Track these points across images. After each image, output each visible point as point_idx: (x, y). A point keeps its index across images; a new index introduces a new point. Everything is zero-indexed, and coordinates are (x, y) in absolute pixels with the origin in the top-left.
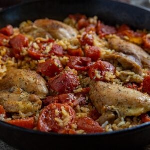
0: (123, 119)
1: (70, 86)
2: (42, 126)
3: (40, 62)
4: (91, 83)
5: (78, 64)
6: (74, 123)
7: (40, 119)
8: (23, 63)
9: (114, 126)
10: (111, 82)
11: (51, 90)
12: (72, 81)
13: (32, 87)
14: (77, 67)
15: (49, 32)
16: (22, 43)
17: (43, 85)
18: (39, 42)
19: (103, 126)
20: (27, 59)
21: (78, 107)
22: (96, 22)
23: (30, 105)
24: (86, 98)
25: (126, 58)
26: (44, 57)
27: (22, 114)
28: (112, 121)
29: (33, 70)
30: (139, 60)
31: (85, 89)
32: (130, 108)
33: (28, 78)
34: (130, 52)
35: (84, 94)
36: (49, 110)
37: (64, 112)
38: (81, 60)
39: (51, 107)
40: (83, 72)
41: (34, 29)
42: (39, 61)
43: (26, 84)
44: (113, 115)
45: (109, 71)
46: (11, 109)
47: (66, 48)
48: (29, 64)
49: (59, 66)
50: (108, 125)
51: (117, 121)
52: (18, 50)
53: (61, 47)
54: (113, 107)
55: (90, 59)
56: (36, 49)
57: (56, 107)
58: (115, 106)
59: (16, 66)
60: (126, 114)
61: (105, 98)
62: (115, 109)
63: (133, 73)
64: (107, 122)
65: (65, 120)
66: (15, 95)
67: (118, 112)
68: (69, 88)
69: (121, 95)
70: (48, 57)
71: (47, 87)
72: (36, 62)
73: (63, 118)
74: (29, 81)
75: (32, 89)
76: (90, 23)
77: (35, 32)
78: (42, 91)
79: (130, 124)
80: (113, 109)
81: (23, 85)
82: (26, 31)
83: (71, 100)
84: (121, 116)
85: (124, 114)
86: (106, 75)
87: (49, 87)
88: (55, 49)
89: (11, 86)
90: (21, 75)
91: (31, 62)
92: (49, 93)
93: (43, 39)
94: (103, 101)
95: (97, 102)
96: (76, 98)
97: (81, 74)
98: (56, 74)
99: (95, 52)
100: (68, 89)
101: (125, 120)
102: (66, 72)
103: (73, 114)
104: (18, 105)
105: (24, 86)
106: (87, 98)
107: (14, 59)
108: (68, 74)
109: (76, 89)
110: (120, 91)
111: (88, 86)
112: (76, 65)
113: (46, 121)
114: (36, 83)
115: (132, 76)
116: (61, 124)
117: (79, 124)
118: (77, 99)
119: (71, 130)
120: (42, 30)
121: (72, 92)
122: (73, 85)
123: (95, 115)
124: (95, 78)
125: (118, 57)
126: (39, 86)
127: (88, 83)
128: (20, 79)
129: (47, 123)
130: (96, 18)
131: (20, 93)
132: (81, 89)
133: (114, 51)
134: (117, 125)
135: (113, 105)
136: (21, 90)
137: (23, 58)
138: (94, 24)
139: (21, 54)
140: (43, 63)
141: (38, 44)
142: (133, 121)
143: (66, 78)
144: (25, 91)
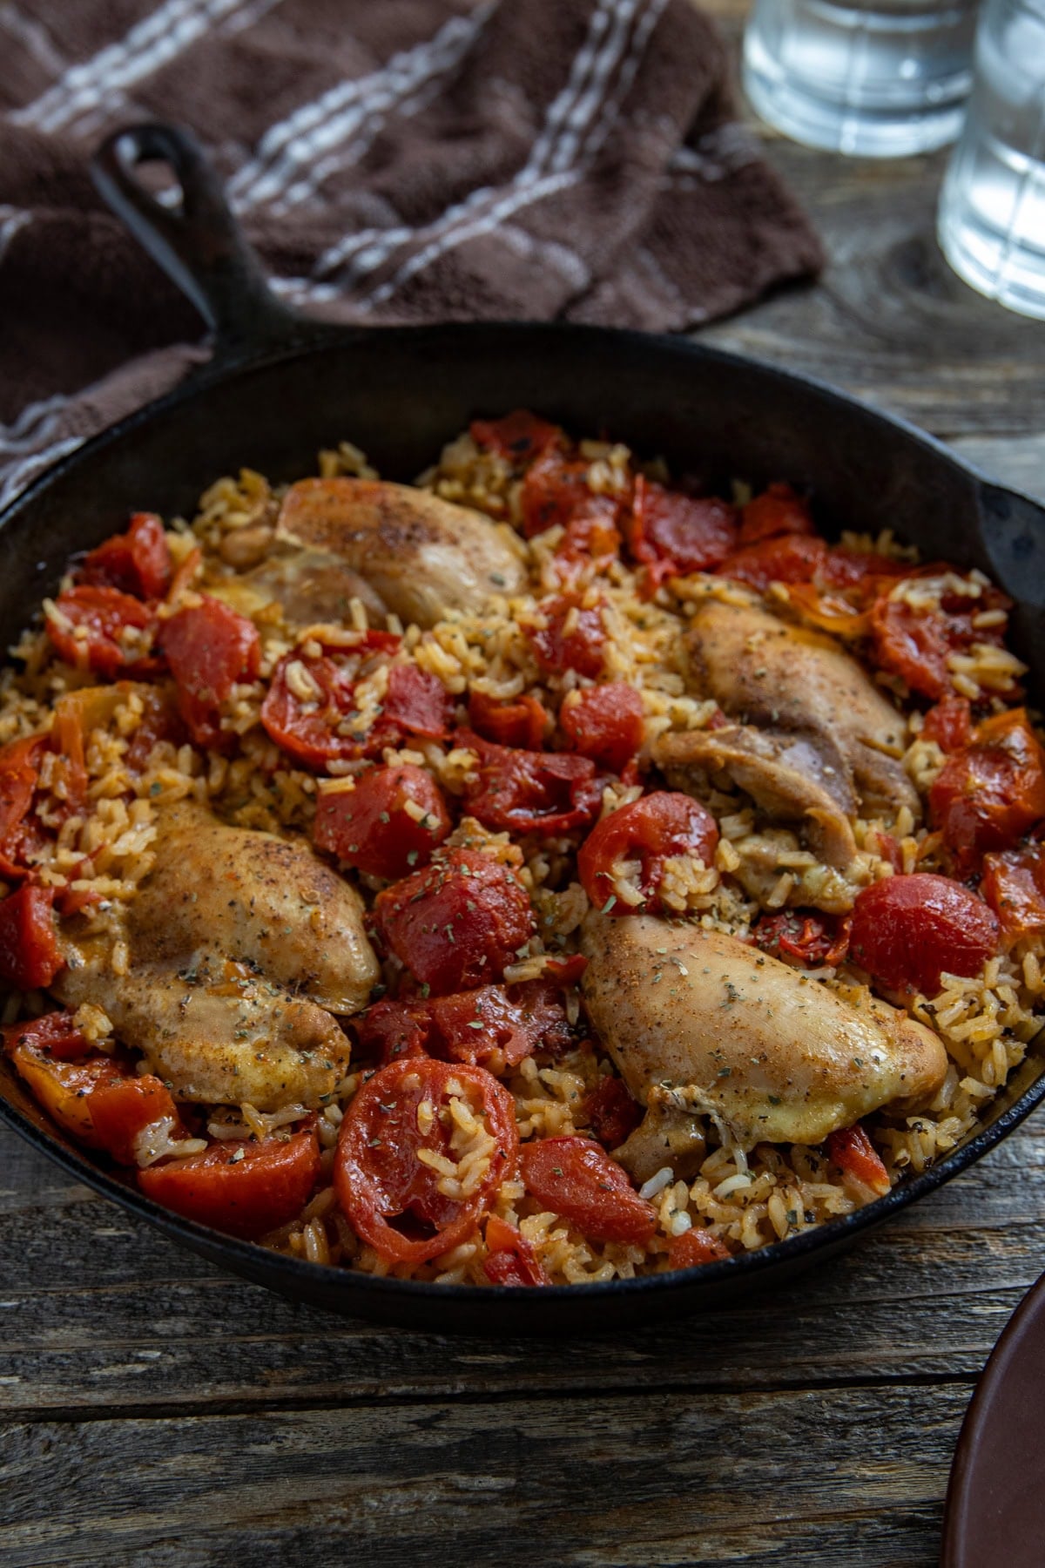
0: (740, 1155)
1: (486, 949)
2: (354, 1189)
3: (328, 786)
4: (591, 920)
5: (525, 798)
6: (509, 1177)
7: (347, 1150)
8: (238, 774)
9: (700, 1191)
10: (692, 914)
11: (392, 956)
12: (494, 924)
13: (296, 950)
14: (521, 814)
15: (365, 574)
16: (223, 664)
17: (348, 933)
18: (314, 650)
19: (649, 1187)
20: (257, 754)
21: (529, 1067)
22: (619, 480)
23: (290, 1063)
24: (564, 1008)
25: (772, 767)
26: (346, 755)
27: (254, 1114)
28: (687, 1167)
29: (293, 827)
30: (839, 766)
31: (561, 960)
32: (775, 1101)
33: (272, 901)
34: (795, 712)
35: (558, 987)
36: (387, 1099)
37: (461, 1112)
38: (542, 774)
39: (393, 1081)
40: (552, 841)
41: (285, 550)
42: (322, 781)
43: (264, 936)
44: (695, 1134)
45: (679, 850)
46: (200, 1085)
47: (458, 684)
48: (270, 783)
49: (425, 820)
50: (671, 1185)
51: (712, 1163)
52: (208, 702)
53: (434, 683)
54: (697, 1091)
55: (588, 766)
56: (299, 700)
57: (422, 1083)
58: (703, 1085)
59: (201, 797)
60: (756, 1130)
61: (659, 1033)
62: (706, 1102)
63: (806, 858)
64: (666, 1174)
65: (464, 1163)
66: (213, 1003)
67: (716, 1119)
68: (483, 961)
69: (735, 1025)
70: (367, 755)
71: (371, 941)
72: (308, 784)
73: (453, 1145)
74: (276, 920)
75: (295, 963)
76: (586, 490)
77: (290, 569)
78: (347, 970)
79: (773, 1181)
80: (695, 1104)
81: (248, 941)
82: (241, 556)
83: (491, 1032)
84: (734, 1139)
85: (748, 1134)
86: (669, 881)
87: (379, 941)
88: (404, 700)
89: (187, 944)
90: (237, 878)
91: (280, 778)
92: (382, 977)
93: (333, 632)
94: (650, 1048)
95: (621, 1050)
96: (515, 1014)
97: (542, 850)
98: (412, 859)
99: (611, 724)
100: (476, 968)
101: (754, 1162)
102: (465, 869)
103: (501, 1125)
104: (230, 1069)
105: (252, 947)
106: (573, 1012)
107: (186, 753)
108: (472, 886)
109: (516, 961)
110: (732, 998)
111: (577, 935)
112: (513, 806)
113: (375, 1160)
114: (312, 927)
115: (800, 870)
116: (448, 1186)
117: (532, 1172)
118: (525, 1018)
119: (494, 1217)
120: (323, 555)
121: (498, 979)
122: (500, 940)
123: (608, 1112)
124: (612, 902)
125: (729, 761)
126: (329, 945)
127: (574, 920)
128: (232, 904)
129: (383, 1173)
130: (620, 454)
131: (239, 992)
132: (543, 961)
133: (711, 705)
134: (714, 1185)
135: (693, 1081)
136: (241, 968)
137: (232, 747)
138: (608, 494)
139: (225, 723)
140: (344, 795)
141: (308, 662)
142: (790, 1165)
143: (464, 907)
144: (258, 973)
